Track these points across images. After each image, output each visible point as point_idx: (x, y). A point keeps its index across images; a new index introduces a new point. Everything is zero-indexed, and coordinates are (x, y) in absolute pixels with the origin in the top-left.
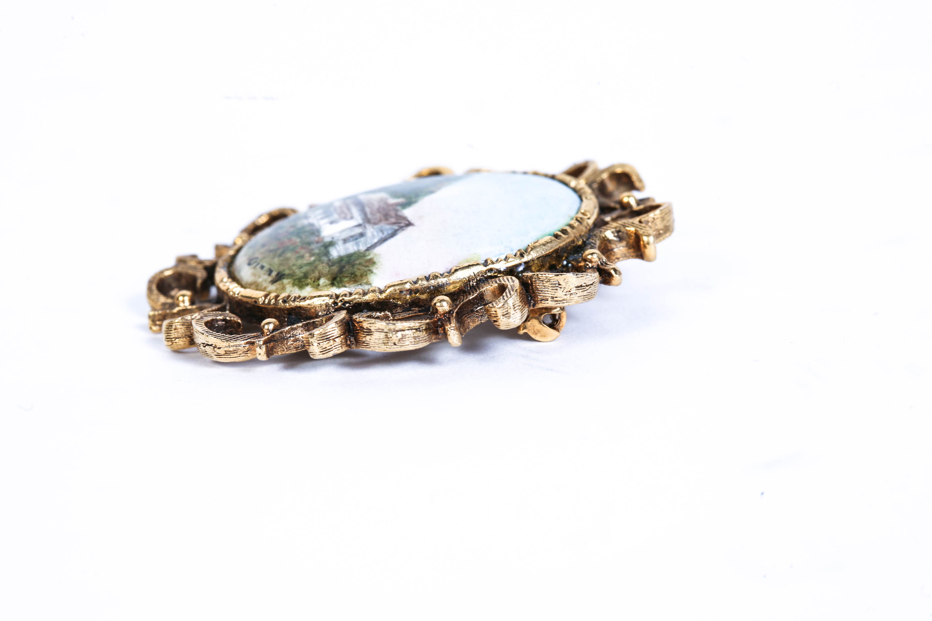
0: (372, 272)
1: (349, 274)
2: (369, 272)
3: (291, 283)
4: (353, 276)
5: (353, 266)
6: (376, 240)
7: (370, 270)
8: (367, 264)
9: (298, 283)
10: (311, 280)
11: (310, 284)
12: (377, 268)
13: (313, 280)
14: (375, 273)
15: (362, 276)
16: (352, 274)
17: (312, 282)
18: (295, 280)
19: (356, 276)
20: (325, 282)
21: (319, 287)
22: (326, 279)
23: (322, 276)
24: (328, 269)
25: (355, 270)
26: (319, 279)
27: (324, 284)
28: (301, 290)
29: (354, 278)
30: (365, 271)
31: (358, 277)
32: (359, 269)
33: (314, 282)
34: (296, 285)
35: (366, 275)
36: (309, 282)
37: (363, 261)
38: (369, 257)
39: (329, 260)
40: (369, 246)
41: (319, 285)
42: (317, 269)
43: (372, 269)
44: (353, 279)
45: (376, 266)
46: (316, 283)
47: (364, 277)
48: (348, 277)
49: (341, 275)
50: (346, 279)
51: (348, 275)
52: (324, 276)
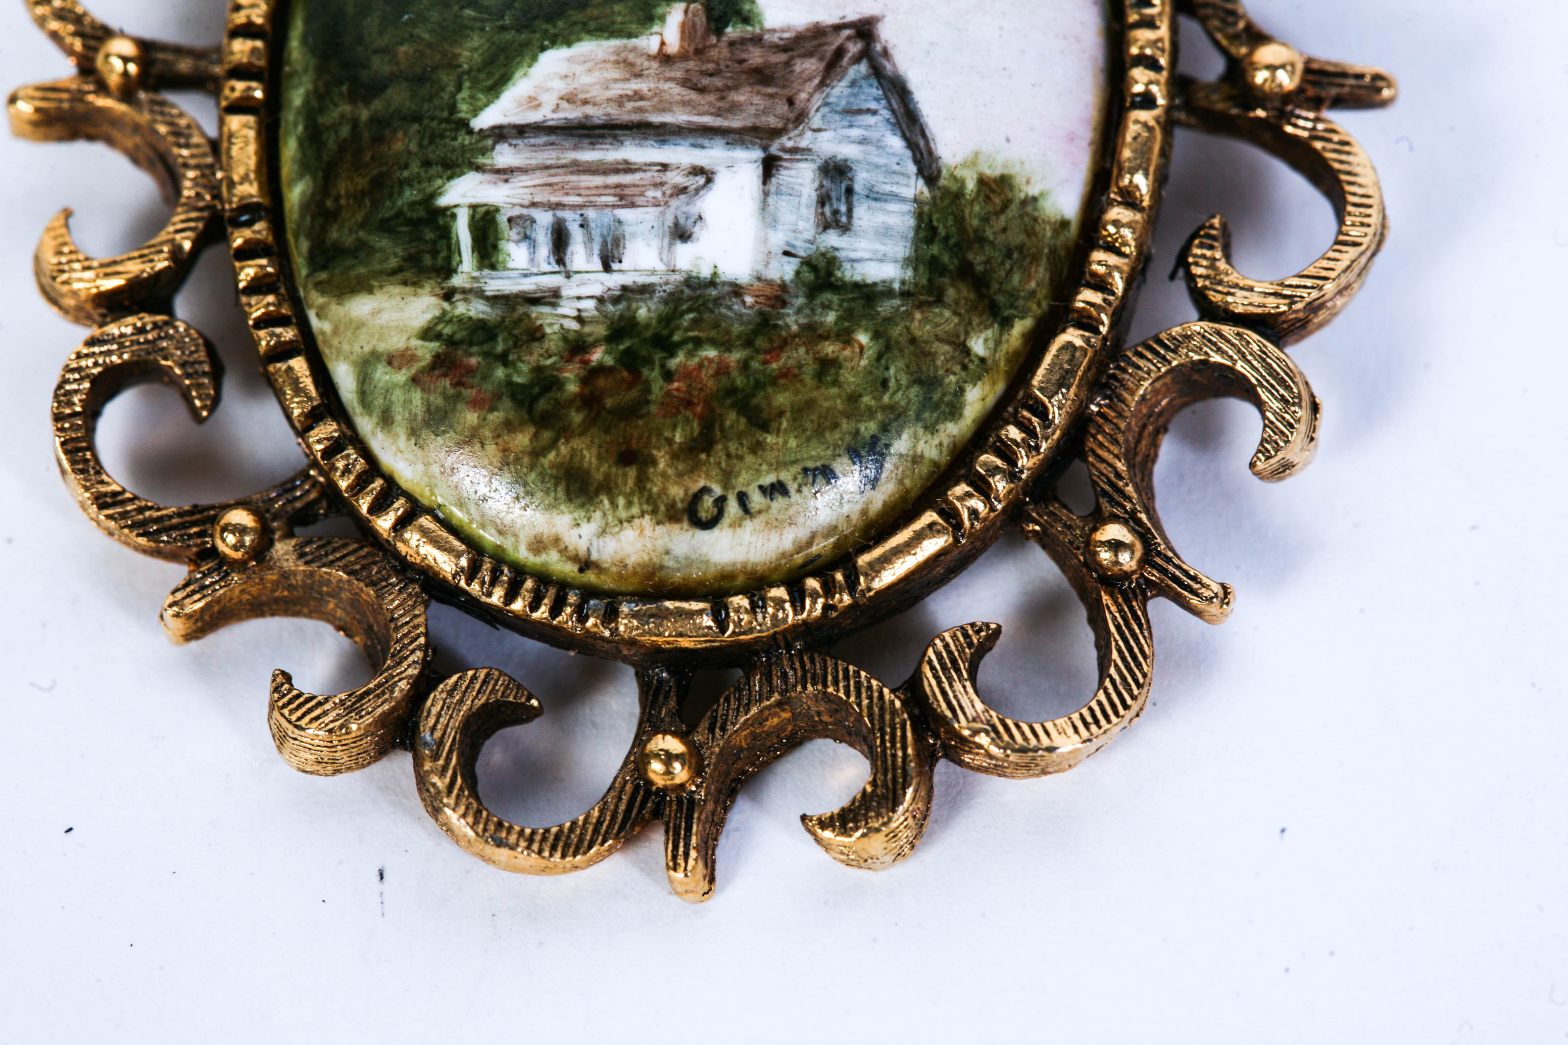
0: (1035, 199)
1: (1002, 263)
2: (1029, 209)
3: (921, 431)
4: (1016, 255)
5: (981, 240)
6: (896, 143)
7: (1024, 202)
8: (997, 200)
9: (935, 415)
10: (955, 374)
11: (965, 382)
12: (1028, 182)
13: (957, 368)
14: (1042, 194)
15: (1030, 232)
16: (1008, 255)
17: (963, 374)
18: (918, 418)
19: (1021, 248)
20: (986, 340)
21: (990, 362)
22: (981, 331)
23: (962, 338)
24: (947, 313)
25: (1001, 238)
26: (967, 352)
27: (991, 344)
28: (961, 415)
29: (1024, 258)
30: (1021, 216)
31: (1029, 244)
32: (1004, 230)
33: (965, 368)
34: (937, 422)
35: (1035, 219)
36: (957, 382)
37: (977, 208)
38: (971, 185)
39: (905, 294)
40: (912, 168)
41: (983, 360)
42: (927, 342)
43: (1022, 196)
44: (1028, 260)
45: (1020, 180)
46: (971, 366)
47: (1037, 228)
48: (1011, 269)
49: (995, 286)
50: (1016, 278)
51: (1008, 266)
52: (967, 333)
